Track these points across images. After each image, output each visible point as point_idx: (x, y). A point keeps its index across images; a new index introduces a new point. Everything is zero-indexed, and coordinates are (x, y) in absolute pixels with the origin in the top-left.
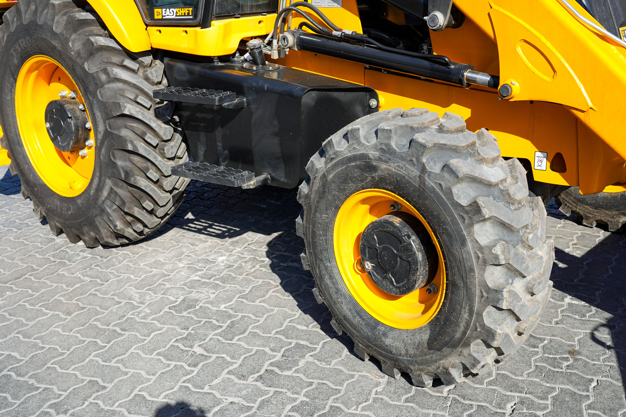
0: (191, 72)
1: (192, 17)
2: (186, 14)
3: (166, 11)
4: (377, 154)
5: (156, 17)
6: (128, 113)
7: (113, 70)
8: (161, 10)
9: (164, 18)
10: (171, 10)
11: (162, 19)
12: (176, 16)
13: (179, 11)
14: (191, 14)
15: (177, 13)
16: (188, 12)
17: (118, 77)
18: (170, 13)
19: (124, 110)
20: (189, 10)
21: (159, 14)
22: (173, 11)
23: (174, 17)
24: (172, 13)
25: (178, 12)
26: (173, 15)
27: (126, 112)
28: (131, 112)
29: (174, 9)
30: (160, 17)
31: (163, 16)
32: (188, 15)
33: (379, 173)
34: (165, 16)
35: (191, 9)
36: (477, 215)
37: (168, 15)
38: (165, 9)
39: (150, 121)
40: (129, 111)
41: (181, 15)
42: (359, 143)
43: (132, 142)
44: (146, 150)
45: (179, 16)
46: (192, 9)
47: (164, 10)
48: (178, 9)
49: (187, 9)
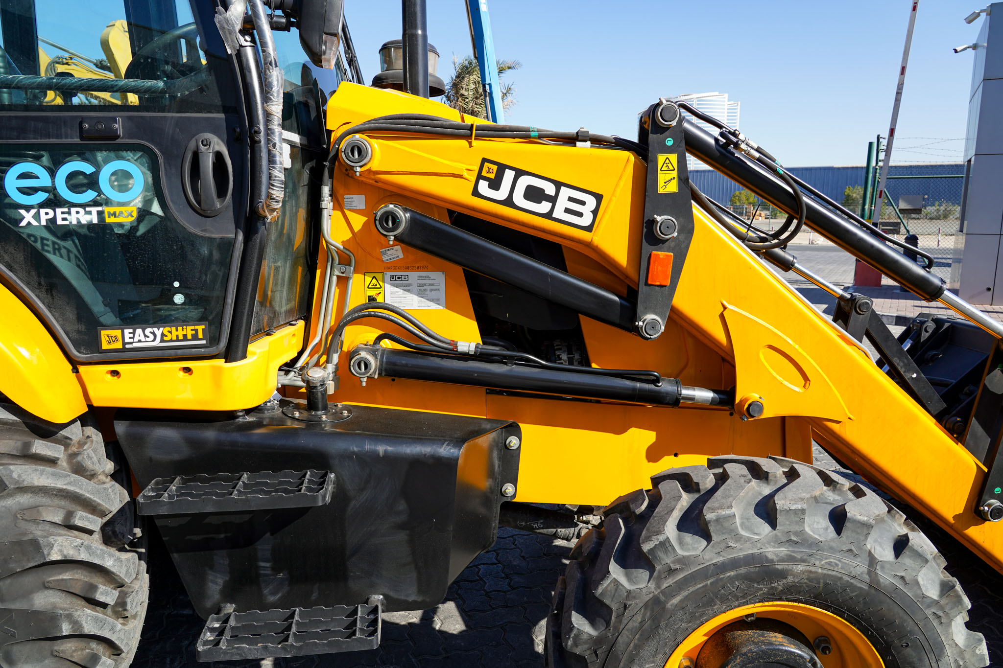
0: (193, 443)
1: (204, 342)
2: (189, 337)
3: (134, 333)
4: (783, 550)
5: (105, 346)
6: (59, 558)
7: (12, 472)
8: (120, 331)
9: (127, 346)
10: (148, 331)
11: (124, 350)
12: (162, 341)
13: (170, 332)
14: (200, 336)
15: (163, 335)
16: (194, 332)
17: (25, 484)
18: (146, 336)
19: (49, 554)
20: (196, 331)
21: (110, 341)
22: (153, 333)
23: (157, 343)
24: (152, 337)
25: (166, 333)
26: (154, 340)
27: (55, 556)
28: (65, 552)
29: (156, 330)
30: (118, 345)
31: (124, 344)
32: (195, 337)
33: (790, 579)
34: (131, 343)
35: (200, 328)
36: (956, 608)
37: (140, 341)
38: (131, 331)
39: (103, 558)
40: (61, 551)
41: (174, 338)
42: (738, 538)
43: (69, 617)
44: (96, 620)
45: (171, 341)
46: (203, 327)
47: (127, 331)
48: (169, 329)
49: (193, 327)
